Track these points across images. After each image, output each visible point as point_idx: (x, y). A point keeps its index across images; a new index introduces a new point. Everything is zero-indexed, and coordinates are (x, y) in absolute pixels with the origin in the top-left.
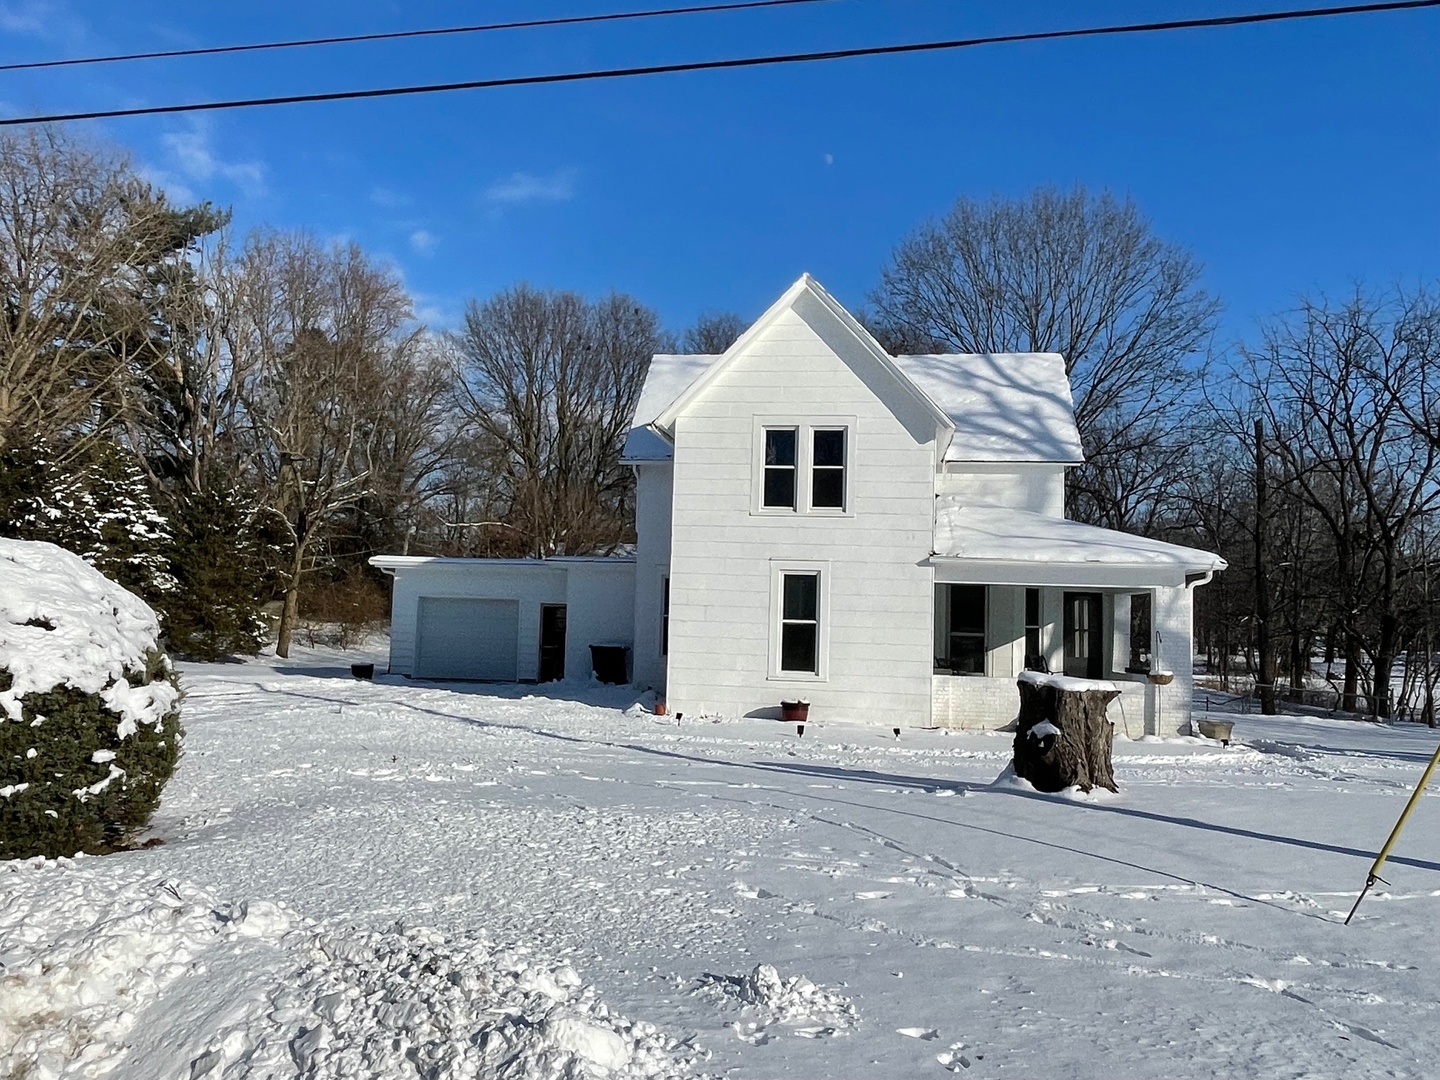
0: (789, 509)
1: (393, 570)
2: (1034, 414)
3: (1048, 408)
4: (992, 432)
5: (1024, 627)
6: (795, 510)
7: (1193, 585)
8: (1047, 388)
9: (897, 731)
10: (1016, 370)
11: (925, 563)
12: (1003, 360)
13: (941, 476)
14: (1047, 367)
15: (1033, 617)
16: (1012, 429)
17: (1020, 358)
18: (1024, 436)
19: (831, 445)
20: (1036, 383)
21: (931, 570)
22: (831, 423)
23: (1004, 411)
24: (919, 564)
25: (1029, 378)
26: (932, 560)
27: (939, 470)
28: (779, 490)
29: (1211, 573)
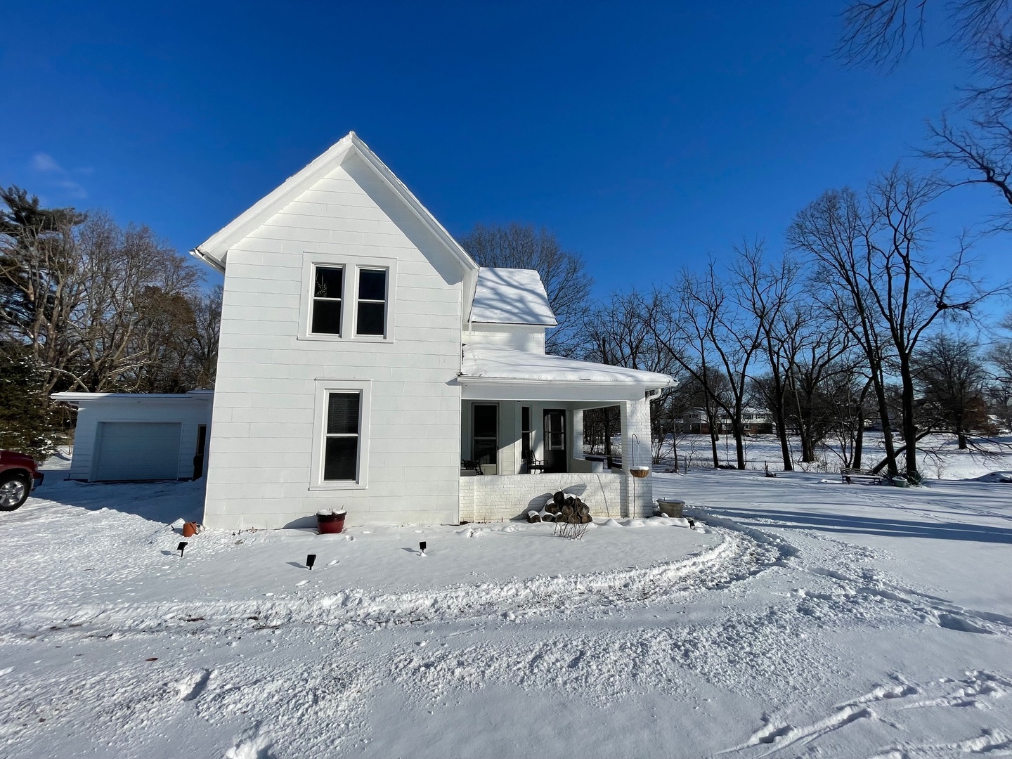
0: (334, 336)
1: (77, 403)
2: (521, 300)
3: (529, 297)
4: (497, 308)
5: (521, 432)
6: (340, 337)
7: (649, 399)
8: (528, 287)
9: (423, 545)
10: (509, 277)
11: (453, 382)
12: (503, 272)
13: (467, 333)
14: (530, 278)
15: (526, 426)
16: (509, 307)
17: (511, 272)
18: (516, 311)
19: (374, 283)
20: (522, 285)
21: (458, 388)
22: (374, 263)
23: (502, 298)
24: (450, 383)
25: (518, 282)
26: (459, 379)
27: (465, 328)
28: (327, 319)
29: (660, 390)
